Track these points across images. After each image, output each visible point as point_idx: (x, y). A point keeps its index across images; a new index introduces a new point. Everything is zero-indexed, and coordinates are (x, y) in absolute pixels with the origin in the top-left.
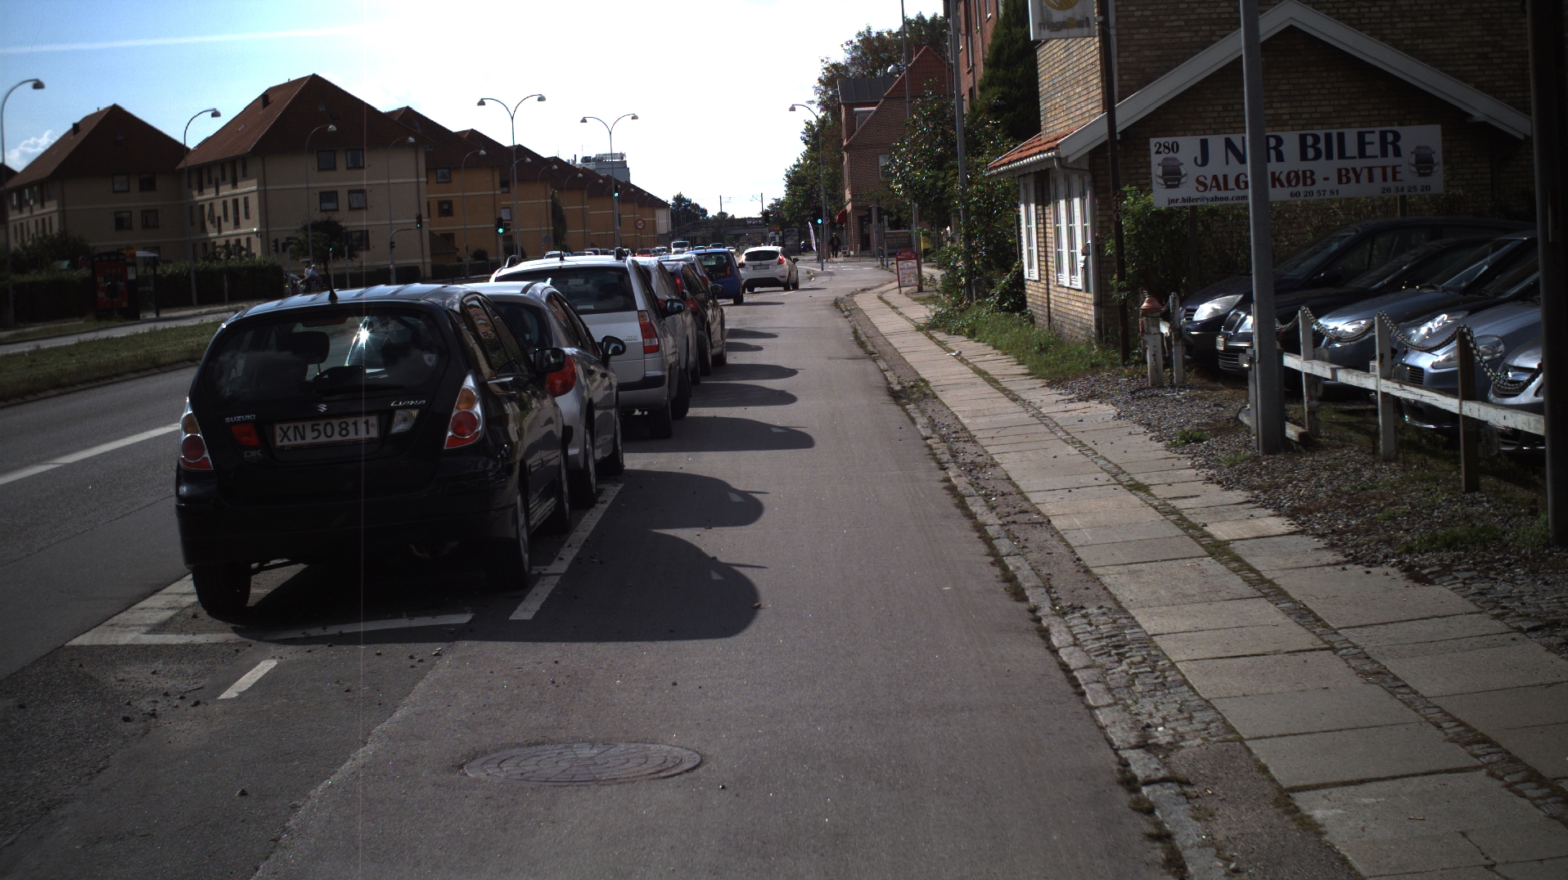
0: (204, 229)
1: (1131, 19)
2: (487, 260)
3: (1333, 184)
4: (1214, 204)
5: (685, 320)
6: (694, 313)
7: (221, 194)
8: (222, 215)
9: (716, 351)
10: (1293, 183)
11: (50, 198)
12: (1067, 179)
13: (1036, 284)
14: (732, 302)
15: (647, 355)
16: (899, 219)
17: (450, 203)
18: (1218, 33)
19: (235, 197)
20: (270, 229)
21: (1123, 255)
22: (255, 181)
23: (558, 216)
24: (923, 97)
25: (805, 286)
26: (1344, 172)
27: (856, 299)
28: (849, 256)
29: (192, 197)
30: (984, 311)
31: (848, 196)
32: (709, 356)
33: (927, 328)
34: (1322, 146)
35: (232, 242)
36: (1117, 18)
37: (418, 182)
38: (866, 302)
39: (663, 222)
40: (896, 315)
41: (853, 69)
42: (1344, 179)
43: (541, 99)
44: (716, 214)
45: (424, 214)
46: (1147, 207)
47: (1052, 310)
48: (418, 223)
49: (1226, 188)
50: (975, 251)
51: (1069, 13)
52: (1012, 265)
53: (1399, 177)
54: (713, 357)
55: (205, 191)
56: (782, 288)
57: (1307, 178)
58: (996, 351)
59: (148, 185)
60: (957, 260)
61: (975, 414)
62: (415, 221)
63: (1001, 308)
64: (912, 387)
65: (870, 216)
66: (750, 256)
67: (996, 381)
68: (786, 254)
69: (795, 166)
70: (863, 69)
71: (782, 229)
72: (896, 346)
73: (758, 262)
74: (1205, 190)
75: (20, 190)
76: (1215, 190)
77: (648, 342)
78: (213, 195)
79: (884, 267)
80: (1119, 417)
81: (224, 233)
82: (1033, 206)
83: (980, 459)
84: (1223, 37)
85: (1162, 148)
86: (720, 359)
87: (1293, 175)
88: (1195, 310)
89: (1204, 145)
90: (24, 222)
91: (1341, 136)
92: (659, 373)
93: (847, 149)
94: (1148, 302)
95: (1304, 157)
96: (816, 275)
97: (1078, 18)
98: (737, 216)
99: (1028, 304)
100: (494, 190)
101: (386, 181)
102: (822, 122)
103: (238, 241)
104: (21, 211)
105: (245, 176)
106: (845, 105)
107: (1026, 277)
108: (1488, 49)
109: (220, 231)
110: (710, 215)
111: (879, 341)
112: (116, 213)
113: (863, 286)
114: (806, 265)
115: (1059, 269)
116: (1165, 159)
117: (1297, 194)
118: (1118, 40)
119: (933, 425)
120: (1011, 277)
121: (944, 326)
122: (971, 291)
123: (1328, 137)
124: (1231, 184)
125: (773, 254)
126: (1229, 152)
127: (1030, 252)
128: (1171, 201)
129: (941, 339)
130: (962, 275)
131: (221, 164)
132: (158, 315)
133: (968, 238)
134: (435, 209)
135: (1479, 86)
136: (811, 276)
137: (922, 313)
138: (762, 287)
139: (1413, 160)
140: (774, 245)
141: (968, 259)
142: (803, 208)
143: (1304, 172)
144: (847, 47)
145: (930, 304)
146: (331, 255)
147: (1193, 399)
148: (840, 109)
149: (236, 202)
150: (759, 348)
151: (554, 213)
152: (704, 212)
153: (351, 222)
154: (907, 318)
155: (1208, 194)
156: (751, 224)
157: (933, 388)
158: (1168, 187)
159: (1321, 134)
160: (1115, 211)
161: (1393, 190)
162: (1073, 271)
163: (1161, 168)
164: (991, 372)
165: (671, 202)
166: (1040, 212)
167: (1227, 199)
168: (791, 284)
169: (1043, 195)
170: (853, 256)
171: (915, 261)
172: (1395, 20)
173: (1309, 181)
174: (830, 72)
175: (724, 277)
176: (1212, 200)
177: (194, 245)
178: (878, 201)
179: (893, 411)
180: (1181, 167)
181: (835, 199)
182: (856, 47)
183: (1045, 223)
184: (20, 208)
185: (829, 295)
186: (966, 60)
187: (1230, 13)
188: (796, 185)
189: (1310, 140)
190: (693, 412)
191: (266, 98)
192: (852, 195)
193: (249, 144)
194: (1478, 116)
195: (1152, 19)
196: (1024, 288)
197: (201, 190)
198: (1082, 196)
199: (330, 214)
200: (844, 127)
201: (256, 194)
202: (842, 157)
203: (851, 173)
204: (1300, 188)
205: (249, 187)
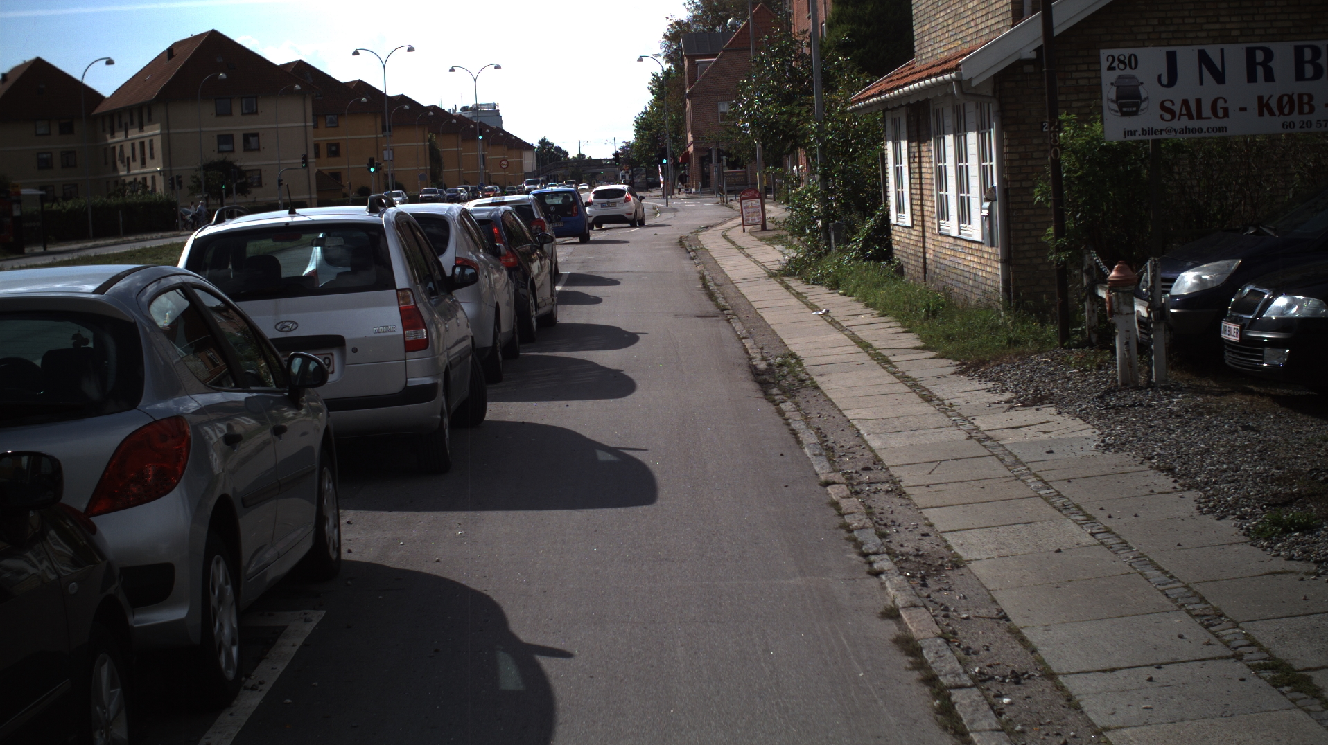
0: (115, 168)
4: (1181, 137)
6: (511, 270)
7: (129, 137)
8: (130, 155)
10: (1286, 110)
12: (958, 110)
13: (906, 230)
14: (578, 240)
15: (410, 355)
16: (738, 159)
17: (337, 145)
19: (142, 140)
20: (173, 168)
22: (158, 125)
23: (435, 157)
24: (770, 34)
25: (651, 223)
27: (701, 237)
28: (691, 193)
29: (107, 140)
31: (690, 138)
32: (534, 319)
33: (782, 275)
35: (139, 178)
37: (305, 126)
38: (711, 241)
39: (529, 162)
40: (742, 257)
41: (695, 26)
43: (411, 49)
44: (575, 156)
45: (311, 154)
46: (1093, 141)
47: (928, 261)
48: (303, 163)
49: (1200, 116)
50: (832, 192)
52: (876, 207)
55: (116, 134)
56: (628, 225)
57: (1304, 103)
58: (869, 310)
59: (67, 129)
61: (881, 428)
62: (301, 161)
63: (864, 255)
64: (781, 365)
65: (710, 156)
66: (599, 195)
68: (632, 192)
69: (643, 113)
70: (703, 26)
71: (631, 170)
72: (751, 298)
73: (606, 200)
74: (1173, 118)
76: (1185, 118)
77: (411, 335)
78: (123, 138)
79: (724, 203)
80: (1104, 445)
81: (132, 172)
82: (904, 144)
85: (1116, 63)
87: (1286, 99)
88: (1174, 280)
89: (1171, 58)
92: (428, 381)
93: (689, 96)
94: (1118, 271)
95: (1300, 76)
96: (660, 212)
98: (593, 158)
99: (895, 252)
100: (376, 134)
101: (275, 126)
102: (667, 74)
103: (145, 179)
105: (150, 121)
106: (687, 57)
107: (893, 221)
109: (129, 170)
110: (570, 156)
112: (38, 154)
113: (706, 223)
114: (652, 200)
115: (943, 214)
116: (1120, 77)
117: (1291, 125)
119: (828, 450)
120: (875, 221)
121: (802, 274)
122: (830, 239)
124: (1206, 111)
125: (621, 192)
127: (899, 195)
128: (1127, 133)
129: (799, 290)
130: (818, 218)
131: (130, 110)
132: (45, 249)
133: (825, 178)
134: (323, 150)
136: (656, 211)
138: (609, 223)
140: (624, 184)
141: (825, 201)
142: (650, 149)
143: (1300, 96)
144: (689, 7)
145: (778, 244)
146: (224, 191)
148: (683, 61)
149: (142, 144)
151: (431, 154)
152: (566, 153)
153: (244, 161)
154: (756, 262)
155: (1176, 124)
156: (606, 164)
157: (808, 370)
158: (1124, 114)
160: (1052, 146)
162: (964, 217)
163: (1114, 89)
165: (536, 144)
166: (914, 149)
167: (1200, 130)
168: (637, 221)
169: (921, 129)
170: (695, 193)
171: (759, 200)
173: (1306, 108)
174: (674, 28)
175: (570, 216)
176: (1182, 132)
177: (108, 182)
178: (718, 143)
180: (1140, 88)
181: (678, 142)
182: (697, 7)
183: (923, 162)
185: (674, 232)
188: (645, 129)
189: (1308, 54)
191: (170, 52)
192: (694, 138)
193: (152, 92)
196: (889, 234)
197: (113, 134)
198: (982, 130)
199: (226, 154)
200: (686, 77)
201: (159, 137)
202: (685, 104)
203: (693, 118)
204: (1295, 117)
205: (153, 131)
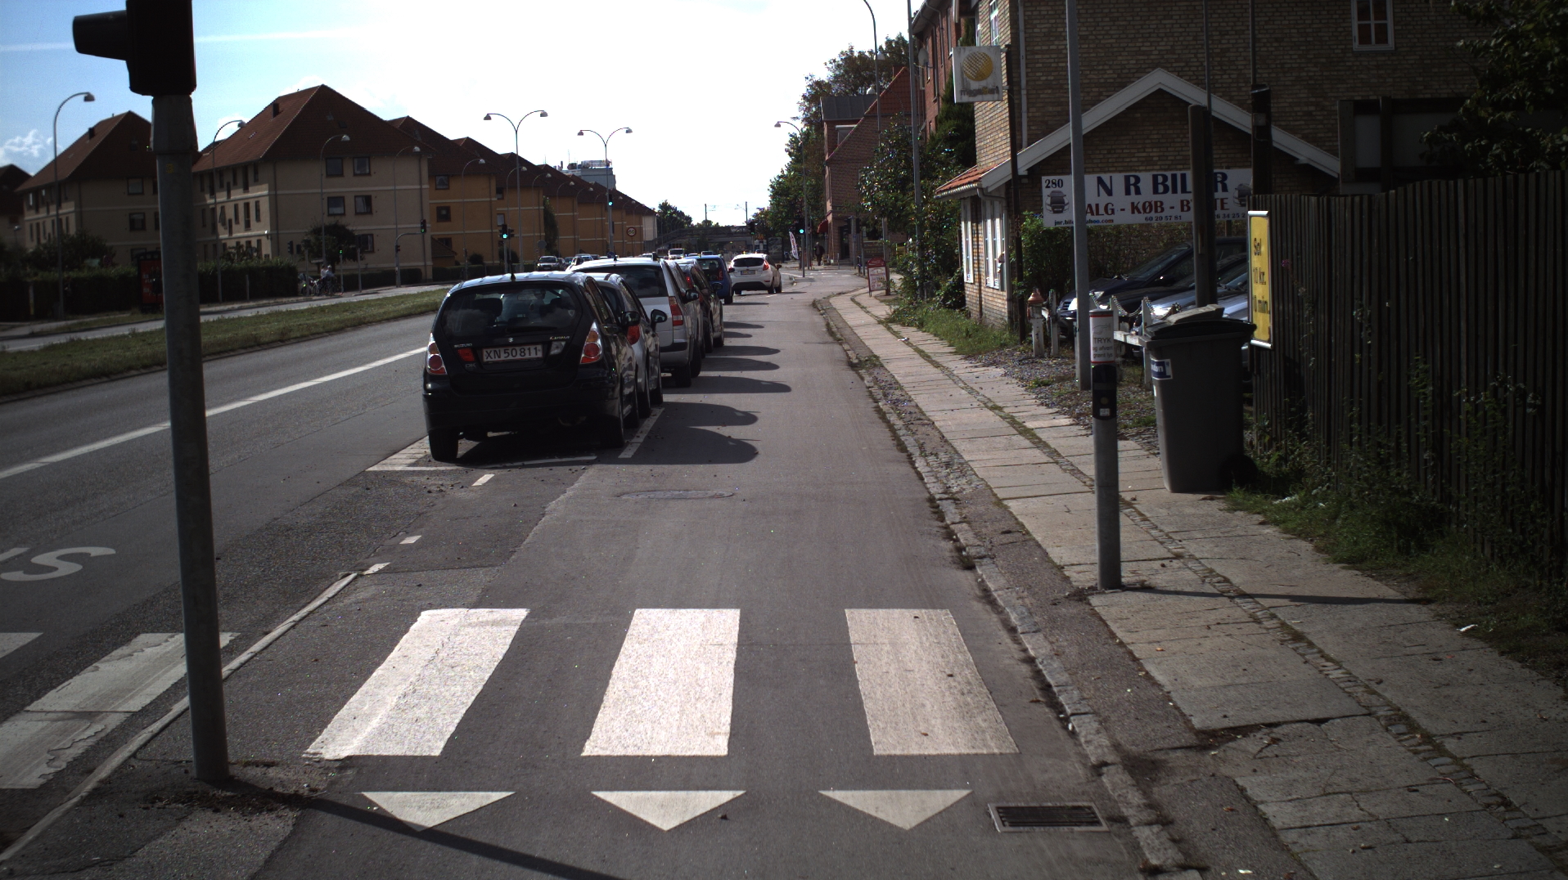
0: (214, 231)
1: (1038, 83)
2: (483, 264)
3: (1177, 211)
5: (694, 307)
6: (701, 303)
7: (232, 198)
8: (233, 217)
9: (716, 334)
10: (1148, 210)
11: (67, 199)
12: (992, 204)
13: (971, 286)
14: (726, 301)
15: (676, 327)
16: (876, 230)
17: (448, 209)
18: (1105, 94)
19: (246, 201)
20: (282, 232)
21: (1022, 262)
22: (266, 186)
23: (550, 223)
25: (787, 290)
26: (1185, 203)
27: (831, 301)
28: (829, 264)
29: (205, 200)
30: (932, 307)
31: (829, 207)
33: (887, 322)
34: (1169, 183)
35: (243, 242)
36: (1027, 81)
37: (421, 189)
38: (839, 303)
39: (649, 229)
40: (863, 312)
41: (836, 86)
42: (1186, 208)
43: (544, 114)
44: (700, 222)
45: (427, 218)
46: (1039, 227)
47: (982, 307)
48: (422, 228)
49: (1098, 214)
50: (927, 259)
51: (983, 83)
52: (955, 271)
53: (1226, 206)
54: (714, 339)
55: (217, 194)
56: (766, 292)
57: (1158, 207)
58: (936, 337)
60: (912, 267)
61: (907, 375)
62: (419, 225)
63: (944, 303)
64: (867, 360)
65: (849, 227)
66: (739, 263)
67: (929, 357)
68: (770, 261)
69: (780, 177)
70: (845, 87)
71: (766, 238)
73: (745, 268)
75: (36, 192)
76: (1089, 215)
77: (676, 318)
78: (225, 199)
79: (860, 274)
80: (1005, 375)
81: (234, 235)
83: (902, 398)
84: (1108, 96)
85: (1051, 184)
86: (719, 342)
87: (1147, 204)
88: (1068, 304)
90: (41, 221)
91: (1183, 176)
92: (683, 341)
93: (829, 163)
94: (1034, 296)
95: (1156, 191)
96: (797, 281)
97: (990, 87)
98: (721, 225)
99: (966, 302)
100: (490, 197)
101: (392, 188)
102: (806, 135)
103: (249, 243)
104: (37, 211)
105: (257, 181)
106: (827, 122)
107: (965, 280)
108: (1312, 108)
109: (231, 233)
110: (694, 223)
111: (847, 332)
112: (130, 214)
113: (840, 291)
114: (788, 272)
115: (987, 274)
116: (1053, 192)
117: (1151, 219)
118: (1028, 99)
119: (876, 380)
120: (953, 280)
121: (900, 321)
122: (923, 292)
123: (1174, 177)
124: (1102, 211)
125: (759, 261)
126: (1101, 188)
127: (968, 260)
128: (1056, 223)
129: (896, 330)
130: (916, 279)
131: (233, 169)
133: (922, 248)
134: (435, 214)
135: (1306, 138)
136: (792, 281)
137: (884, 311)
138: (748, 290)
139: (1236, 195)
140: (759, 252)
141: (922, 266)
142: (787, 218)
143: (1156, 203)
144: (830, 66)
145: (892, 304)
146: (341, 257)
147: (1060, 365)
148: (822, 126)
149: (247, 205)
150: (749, 336)
151: (545, 219)
152: (689, 219)
153: (358, 226)
154: (872, 315)
156: (735, 233)
157: (881, 361)
158: (1055, 212)
159: (1169, 174)
160: (1019, 230)
161: (1222, 216)
162: (995, 275)
163: (1050, 198)
164: (926, 351)
165: (657, 209)
166: (975, 228)
167: (1097, 221)
168: (774, 288)
169: (977, 215)
170: (833, 265)
171: (884, 268)
172: (1241, 85)
173: (1159, 209)
174: (814, 88)
176: (1088, 222)
177: (205, 246)
178: (857, 213)
179: (850, 375)
180: (1064, 198)
181: (817, 209)
182: (838, 66)
183: (978, 237)
184: (37, 209)
185: (809, 298)
186: (932, 91)
187: (1114, 79)
188: (781, 195)
189: (1160, 179)
190: (702, 374)
191: (276, 107)
192: (833, 206)
193: (261, 150)
194: (1303, 159)
195: (1054, 83)
196: (963, 290)
197: (213, 194)
198: (1001, 217)
199: (338, 218)
200: (826, 143)
201: (267, 198)
202: (824, 171)
203: (832, 186)
204: (1153, 214)
205: (260, 192)
